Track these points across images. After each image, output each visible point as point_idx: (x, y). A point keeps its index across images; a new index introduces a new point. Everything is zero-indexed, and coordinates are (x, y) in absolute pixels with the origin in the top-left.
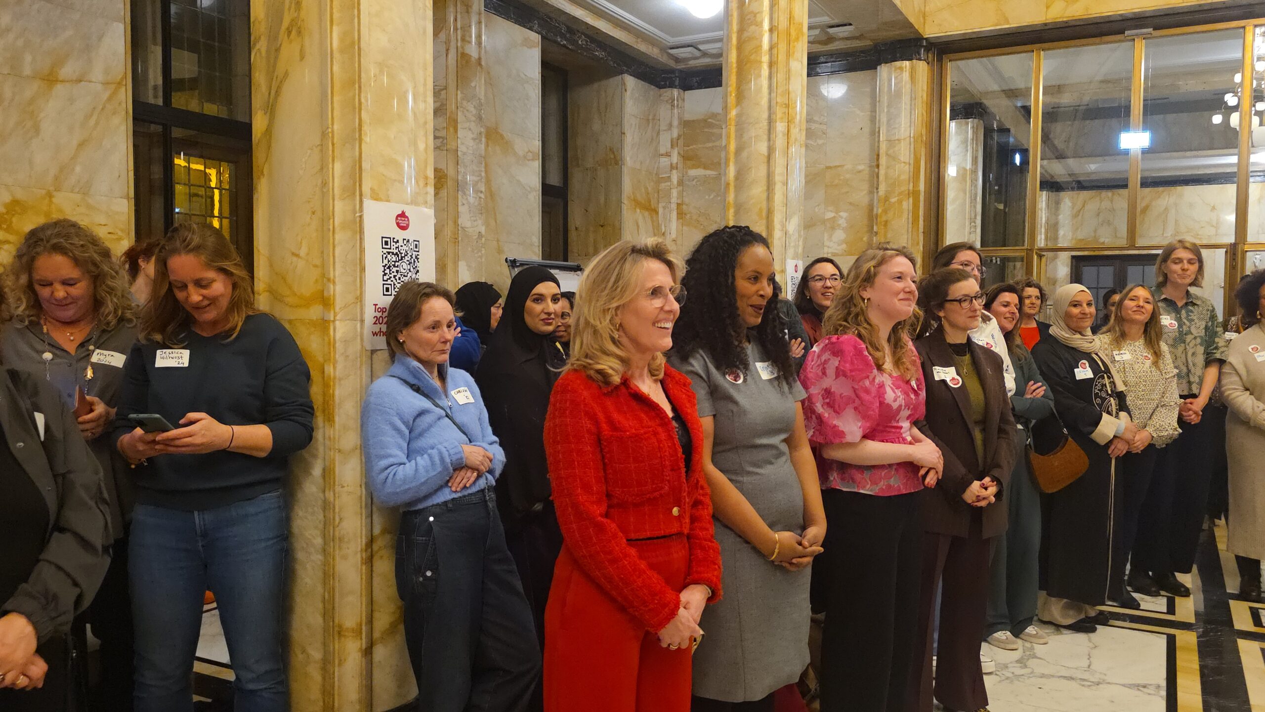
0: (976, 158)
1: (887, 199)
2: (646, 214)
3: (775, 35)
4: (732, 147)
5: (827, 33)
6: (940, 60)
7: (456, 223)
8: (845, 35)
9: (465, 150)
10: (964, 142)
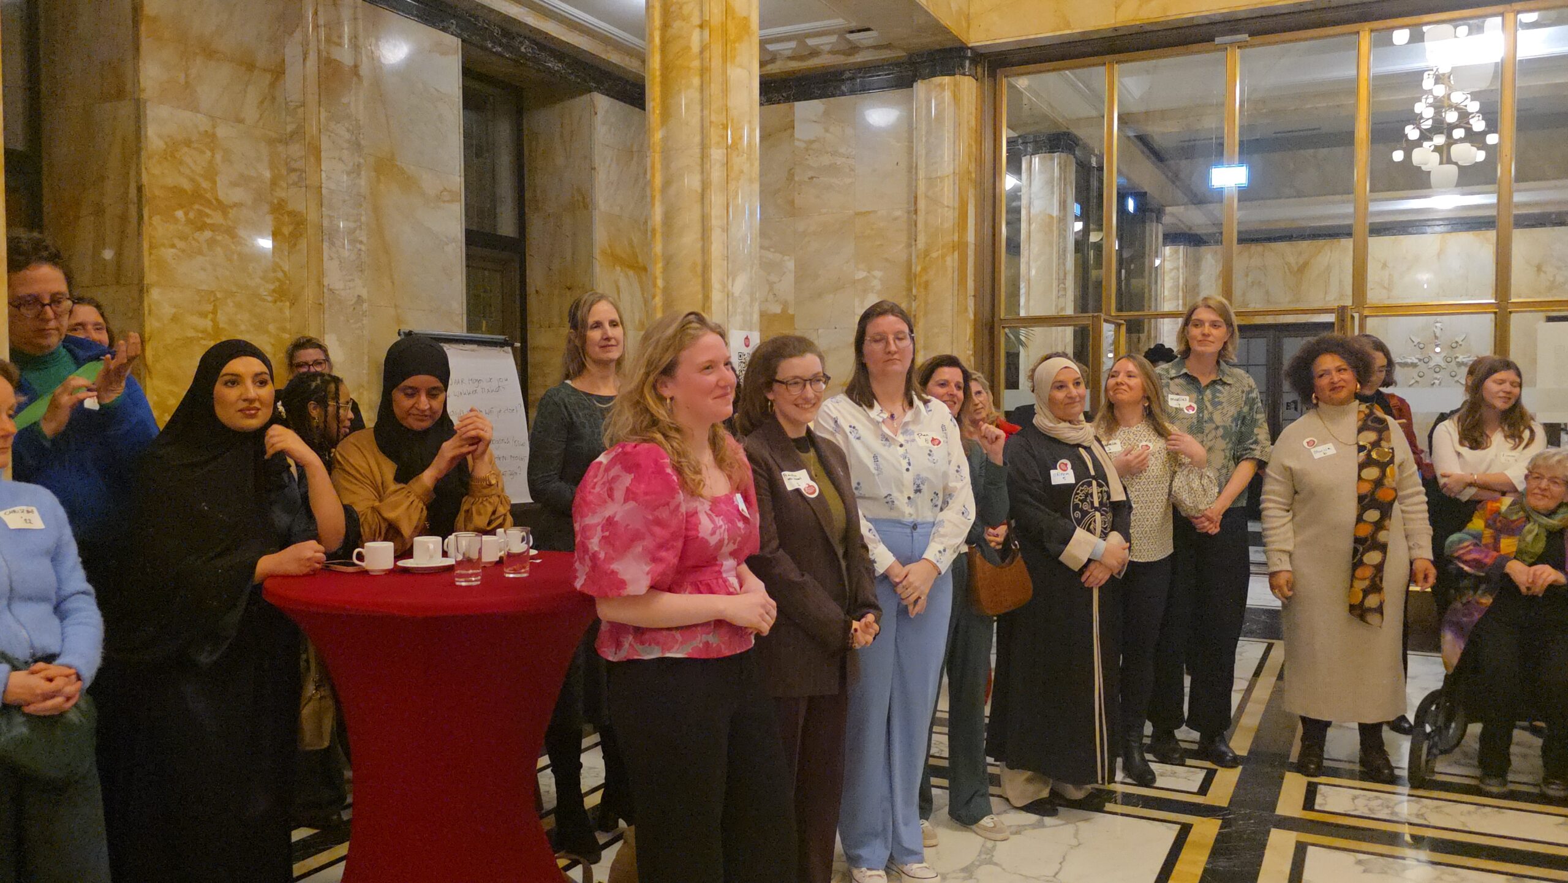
0: (1065, 202)
1: (927, 253)
2: (631, 273)
3: (706, 32)
4: (658, 181)
5: (849, 41)
6: (993, 75)
7: (320, 283)
8: (872, 42)
9: (333, 186)
10: (1050, 182)
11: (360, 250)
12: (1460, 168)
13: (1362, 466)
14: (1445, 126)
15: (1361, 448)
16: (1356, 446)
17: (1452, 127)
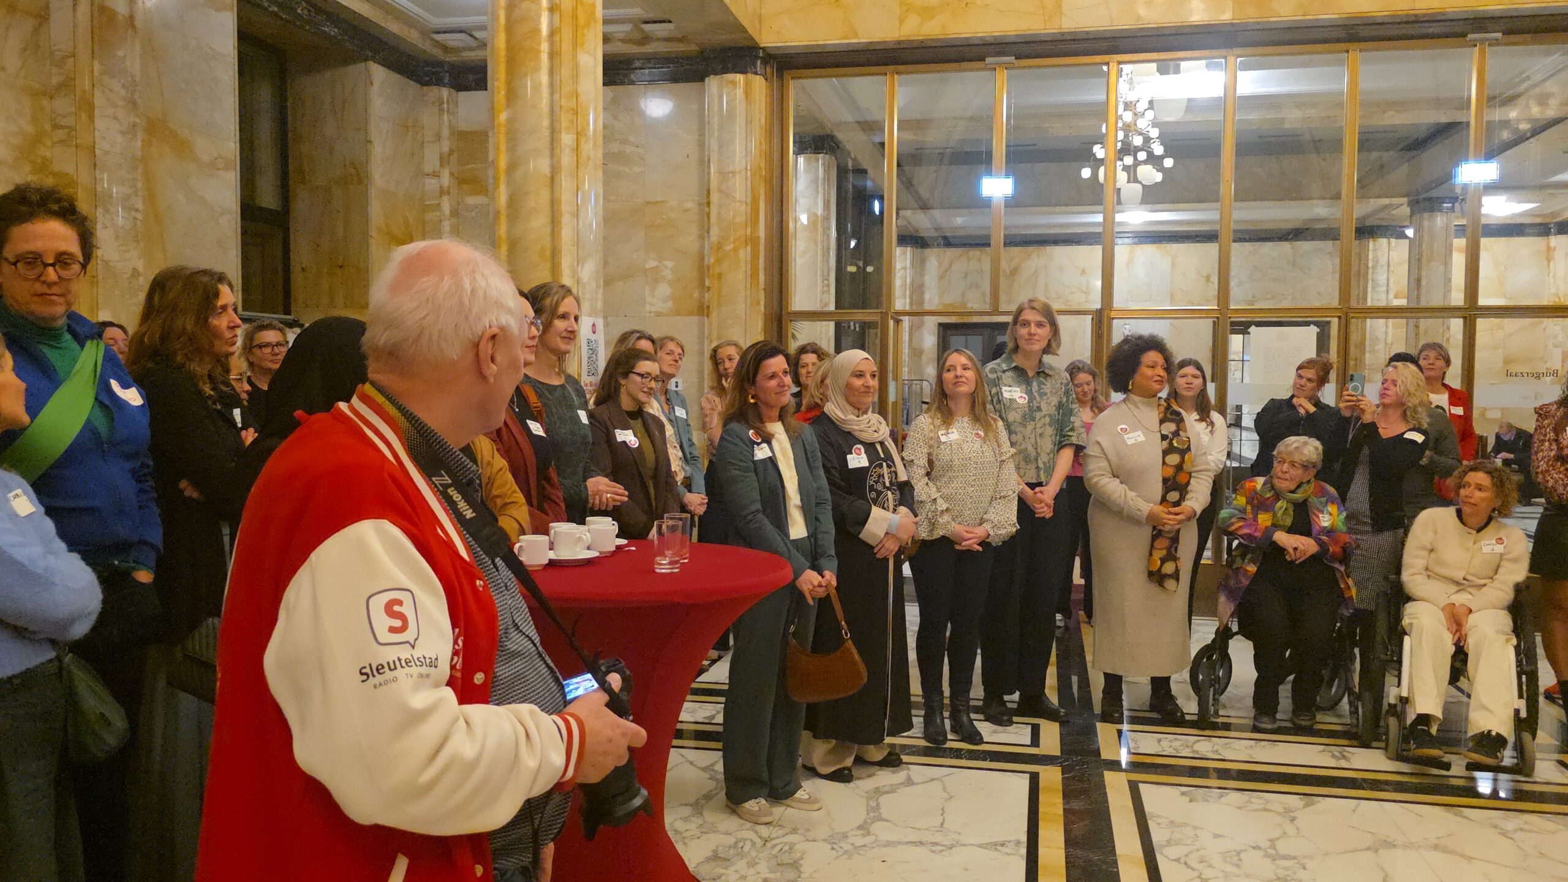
0: (829, 201)
1: (719, 246)
3: (557, 17)
4: (503, 162)
5: (643, 31)
6: (781, 77)
8: (665, 34)
9: (107, 147)
10: (815, 181)
11: (135, 218)
12: (1144, 186)
13: (1165, 453)
14: (1132, 149)
15: (1164, 437)
16: (1159, 434)
17: (1137, 149)
